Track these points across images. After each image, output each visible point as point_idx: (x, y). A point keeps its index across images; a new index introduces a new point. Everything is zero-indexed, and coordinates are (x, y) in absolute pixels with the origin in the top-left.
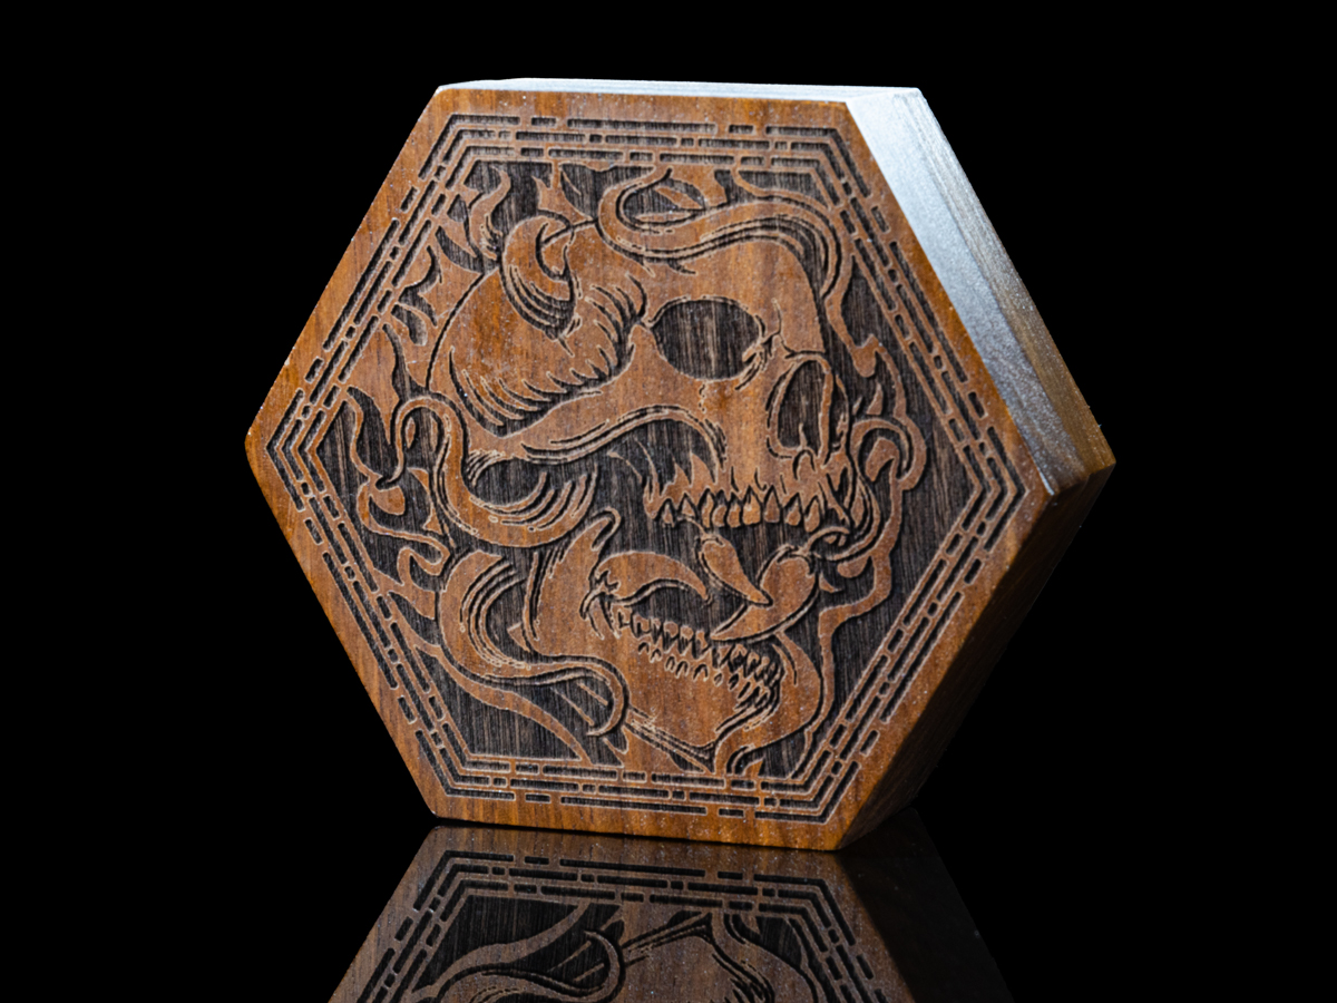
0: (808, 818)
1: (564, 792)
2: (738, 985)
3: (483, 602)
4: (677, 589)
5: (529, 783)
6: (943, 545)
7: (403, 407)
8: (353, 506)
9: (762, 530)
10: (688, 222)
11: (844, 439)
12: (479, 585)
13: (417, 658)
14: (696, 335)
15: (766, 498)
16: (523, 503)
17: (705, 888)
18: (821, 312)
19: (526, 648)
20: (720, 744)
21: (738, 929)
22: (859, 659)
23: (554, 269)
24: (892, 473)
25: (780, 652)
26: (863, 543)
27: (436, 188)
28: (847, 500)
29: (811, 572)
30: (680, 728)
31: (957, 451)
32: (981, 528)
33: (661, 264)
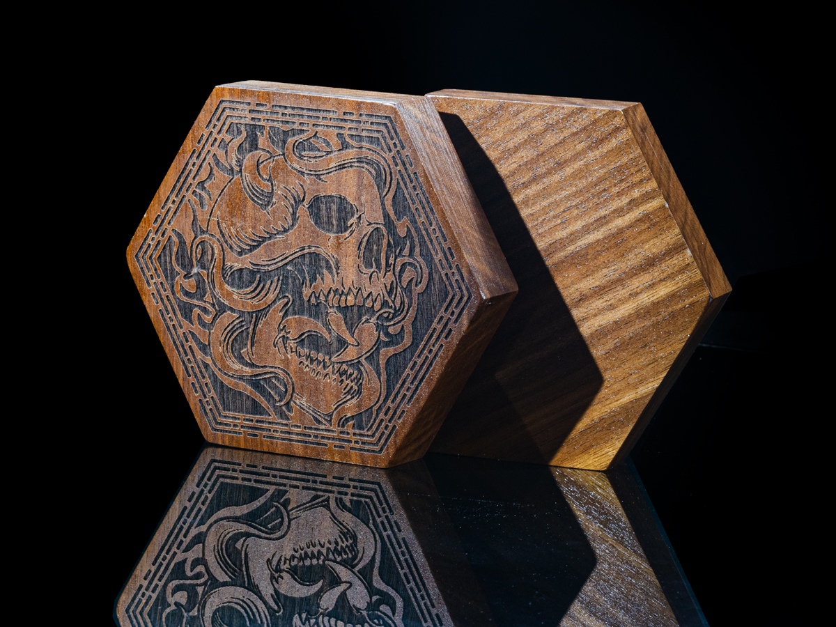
0: (374, 451)
1: (265, 433)
2: (341, 532)
3: (230, 337)
4: (317, 335)
5: (249, 427)
6: (436, 321)
7: (196, 240)
8: (173, 287)
9: (355, 309)
10: (324, 157)
11: (392, 266)
12: (229, 329)
13: (200, 363)
14: (327, 212)
15: (357, 293)
16: (249, 290)
17: (327, 483)
18: (383, 204)
19: (249, 361)
20: (335, 413)
21: (341, 505)
22: (398, 374)
23: (265, 177)
24: (413, 284)
25: (362, 369)
26: (400, 318)
27: (213, 134)
28: (393, 296)
29: (377, 330)
30: (316, 404)
31: (442, 275)
32: (453, 313)
33: (312, 177)
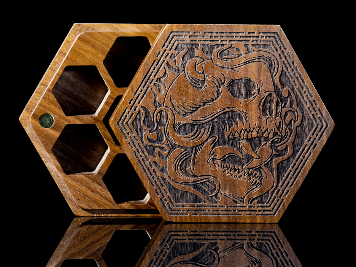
0: (270, 215)
1: (202, 212)
2: (251, 261)
3: (179, 162)
4: (234, 155)
5: (192, 210)
6: (307, 140)
7: (156, 111)
8: (142, 138)
9: (257, 139)
10: (237, 58)
11: (280, 113)
12: (178, 158)
13: (160, 178)
14: (239, 88)
15: (259, 130)
16: (191, 134)
17: (242, 235)
18: (273, 81)
19: (191, 174)
20: (246, 196)
21: (251, 246)
22: (284, 171)
23: (200, 72)
24: (293, 122)
25: (262, 171)
26: (285, 141)
27: (166, 51)
28: (281, 129)
29: (271, 149)
30: (235, 193)
31: (310, 115)
32: (317, 135)
33: (230, 69)
